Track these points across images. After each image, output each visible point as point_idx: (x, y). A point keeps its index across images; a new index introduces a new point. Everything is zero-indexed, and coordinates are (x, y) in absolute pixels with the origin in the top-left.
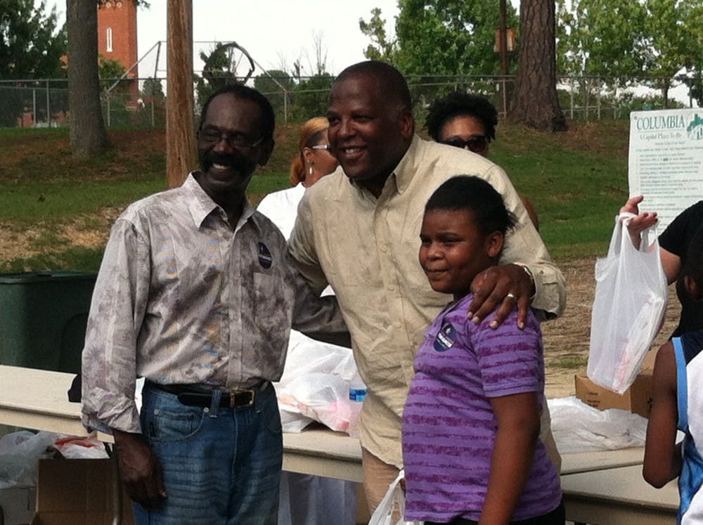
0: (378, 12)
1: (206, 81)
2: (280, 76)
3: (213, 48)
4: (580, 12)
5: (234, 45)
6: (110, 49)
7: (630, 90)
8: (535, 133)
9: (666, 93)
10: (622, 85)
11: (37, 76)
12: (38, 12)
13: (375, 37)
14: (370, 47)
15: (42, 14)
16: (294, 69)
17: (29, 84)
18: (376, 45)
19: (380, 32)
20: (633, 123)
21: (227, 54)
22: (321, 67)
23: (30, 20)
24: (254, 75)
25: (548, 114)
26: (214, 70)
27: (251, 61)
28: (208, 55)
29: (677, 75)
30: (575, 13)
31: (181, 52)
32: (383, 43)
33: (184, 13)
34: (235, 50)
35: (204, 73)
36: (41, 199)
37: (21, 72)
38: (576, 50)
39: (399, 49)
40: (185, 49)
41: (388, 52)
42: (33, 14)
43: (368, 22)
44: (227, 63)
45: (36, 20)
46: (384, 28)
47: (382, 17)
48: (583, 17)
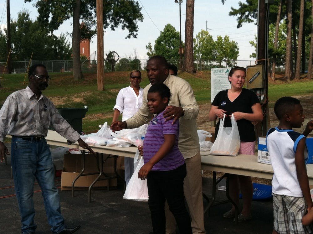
0: (150, 44)
1: (107, 61)
2: (125, 60)
3: (109, 53)
4: (200, 44)
5: (114, 52)
6: (83, 53)
7: (212, 63)
8: (188, 74)
9: (220, 64)
10: (210, 62)
11: (65, 60)
12: (65, 44)
13: (149, 50)
14: (148, 52)
15: (67, 44)
16: (129, 58)
17: (63, 62)
18: (150, 52)
19: (151, 49)
20: (212, 71)
21: (112, 54)
22: (136, 57)
23: (63, 46)
24: (119, 59)
25: (192, 69)
26: (109, 58)
27: (118, 56)
28: (108, 54)
29: (223, 59)
30: (198, 44)
31: (101, 54)
32: (151, 51)
33: (101, 44)
34: (115, 53)
35: (107, 59)
36: (66, 90)
37: (61, 58)
38: (199, 53)
39: (155, 53)
40: (102, 53)
41: (152, 54)
42: (64, 44)
43: (148, 46)
44: (112, 56)
45: (65, 46)
46: (152, 48)
47: (151, 45)
48: (200, 45)
